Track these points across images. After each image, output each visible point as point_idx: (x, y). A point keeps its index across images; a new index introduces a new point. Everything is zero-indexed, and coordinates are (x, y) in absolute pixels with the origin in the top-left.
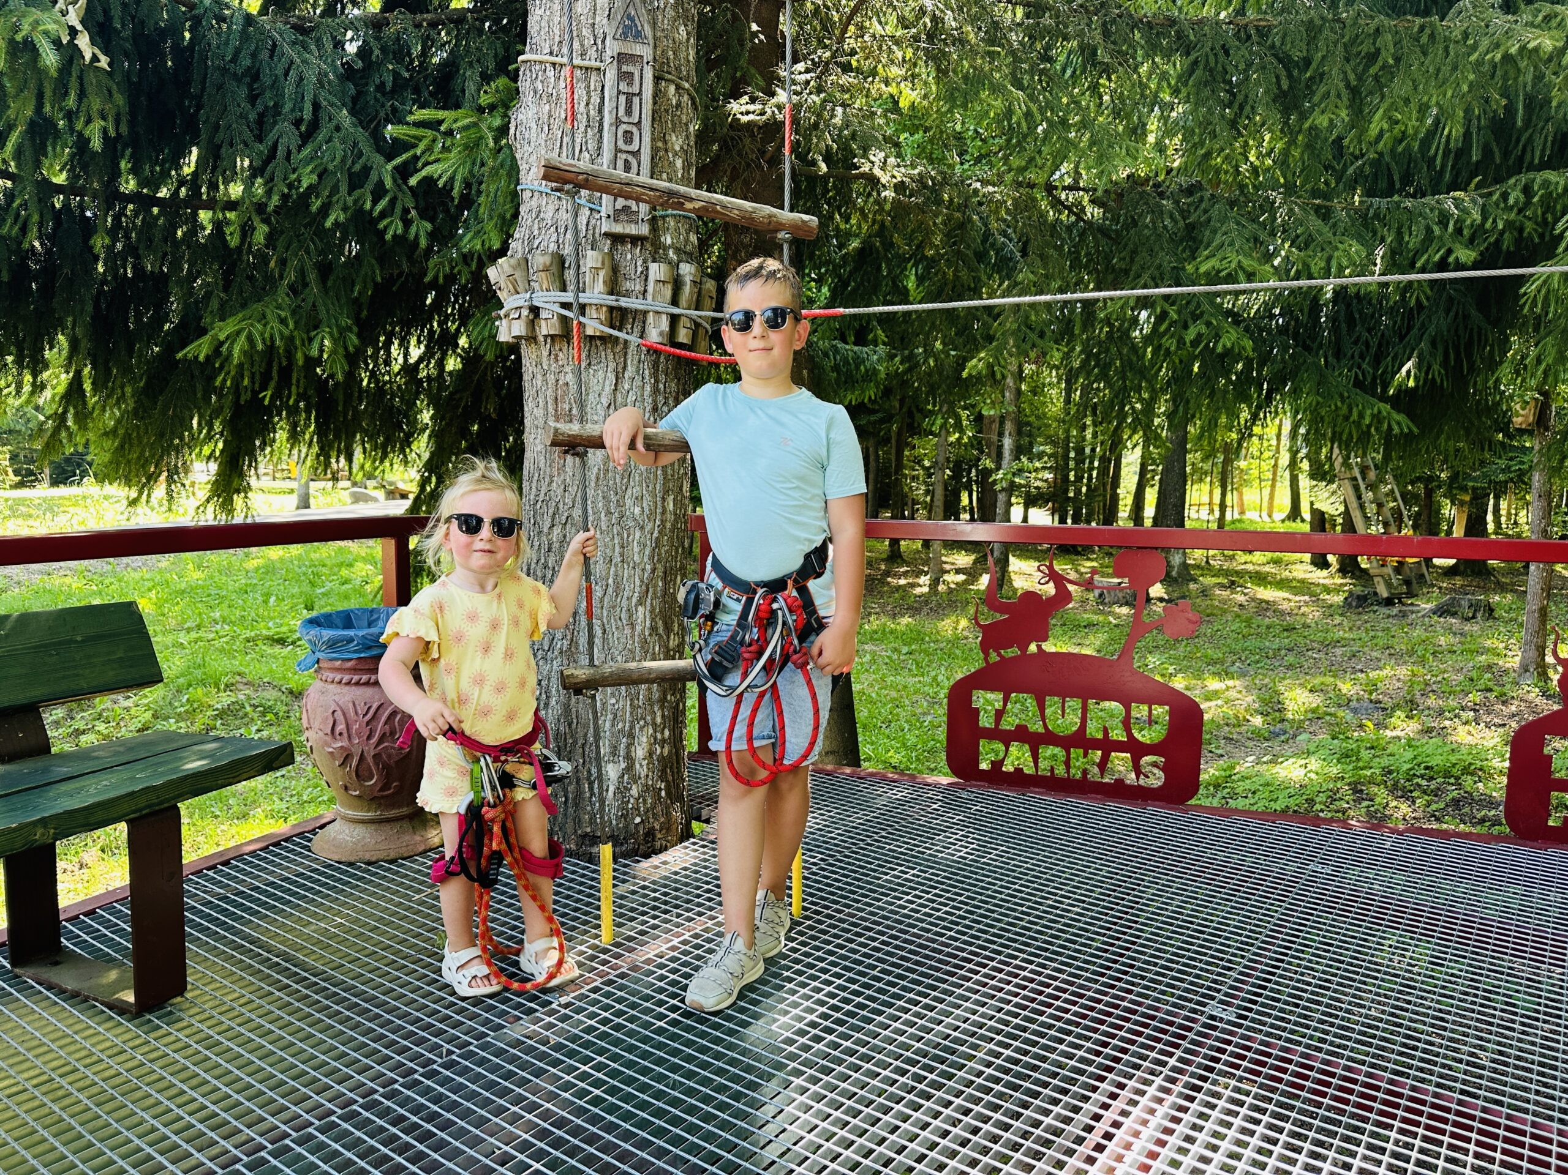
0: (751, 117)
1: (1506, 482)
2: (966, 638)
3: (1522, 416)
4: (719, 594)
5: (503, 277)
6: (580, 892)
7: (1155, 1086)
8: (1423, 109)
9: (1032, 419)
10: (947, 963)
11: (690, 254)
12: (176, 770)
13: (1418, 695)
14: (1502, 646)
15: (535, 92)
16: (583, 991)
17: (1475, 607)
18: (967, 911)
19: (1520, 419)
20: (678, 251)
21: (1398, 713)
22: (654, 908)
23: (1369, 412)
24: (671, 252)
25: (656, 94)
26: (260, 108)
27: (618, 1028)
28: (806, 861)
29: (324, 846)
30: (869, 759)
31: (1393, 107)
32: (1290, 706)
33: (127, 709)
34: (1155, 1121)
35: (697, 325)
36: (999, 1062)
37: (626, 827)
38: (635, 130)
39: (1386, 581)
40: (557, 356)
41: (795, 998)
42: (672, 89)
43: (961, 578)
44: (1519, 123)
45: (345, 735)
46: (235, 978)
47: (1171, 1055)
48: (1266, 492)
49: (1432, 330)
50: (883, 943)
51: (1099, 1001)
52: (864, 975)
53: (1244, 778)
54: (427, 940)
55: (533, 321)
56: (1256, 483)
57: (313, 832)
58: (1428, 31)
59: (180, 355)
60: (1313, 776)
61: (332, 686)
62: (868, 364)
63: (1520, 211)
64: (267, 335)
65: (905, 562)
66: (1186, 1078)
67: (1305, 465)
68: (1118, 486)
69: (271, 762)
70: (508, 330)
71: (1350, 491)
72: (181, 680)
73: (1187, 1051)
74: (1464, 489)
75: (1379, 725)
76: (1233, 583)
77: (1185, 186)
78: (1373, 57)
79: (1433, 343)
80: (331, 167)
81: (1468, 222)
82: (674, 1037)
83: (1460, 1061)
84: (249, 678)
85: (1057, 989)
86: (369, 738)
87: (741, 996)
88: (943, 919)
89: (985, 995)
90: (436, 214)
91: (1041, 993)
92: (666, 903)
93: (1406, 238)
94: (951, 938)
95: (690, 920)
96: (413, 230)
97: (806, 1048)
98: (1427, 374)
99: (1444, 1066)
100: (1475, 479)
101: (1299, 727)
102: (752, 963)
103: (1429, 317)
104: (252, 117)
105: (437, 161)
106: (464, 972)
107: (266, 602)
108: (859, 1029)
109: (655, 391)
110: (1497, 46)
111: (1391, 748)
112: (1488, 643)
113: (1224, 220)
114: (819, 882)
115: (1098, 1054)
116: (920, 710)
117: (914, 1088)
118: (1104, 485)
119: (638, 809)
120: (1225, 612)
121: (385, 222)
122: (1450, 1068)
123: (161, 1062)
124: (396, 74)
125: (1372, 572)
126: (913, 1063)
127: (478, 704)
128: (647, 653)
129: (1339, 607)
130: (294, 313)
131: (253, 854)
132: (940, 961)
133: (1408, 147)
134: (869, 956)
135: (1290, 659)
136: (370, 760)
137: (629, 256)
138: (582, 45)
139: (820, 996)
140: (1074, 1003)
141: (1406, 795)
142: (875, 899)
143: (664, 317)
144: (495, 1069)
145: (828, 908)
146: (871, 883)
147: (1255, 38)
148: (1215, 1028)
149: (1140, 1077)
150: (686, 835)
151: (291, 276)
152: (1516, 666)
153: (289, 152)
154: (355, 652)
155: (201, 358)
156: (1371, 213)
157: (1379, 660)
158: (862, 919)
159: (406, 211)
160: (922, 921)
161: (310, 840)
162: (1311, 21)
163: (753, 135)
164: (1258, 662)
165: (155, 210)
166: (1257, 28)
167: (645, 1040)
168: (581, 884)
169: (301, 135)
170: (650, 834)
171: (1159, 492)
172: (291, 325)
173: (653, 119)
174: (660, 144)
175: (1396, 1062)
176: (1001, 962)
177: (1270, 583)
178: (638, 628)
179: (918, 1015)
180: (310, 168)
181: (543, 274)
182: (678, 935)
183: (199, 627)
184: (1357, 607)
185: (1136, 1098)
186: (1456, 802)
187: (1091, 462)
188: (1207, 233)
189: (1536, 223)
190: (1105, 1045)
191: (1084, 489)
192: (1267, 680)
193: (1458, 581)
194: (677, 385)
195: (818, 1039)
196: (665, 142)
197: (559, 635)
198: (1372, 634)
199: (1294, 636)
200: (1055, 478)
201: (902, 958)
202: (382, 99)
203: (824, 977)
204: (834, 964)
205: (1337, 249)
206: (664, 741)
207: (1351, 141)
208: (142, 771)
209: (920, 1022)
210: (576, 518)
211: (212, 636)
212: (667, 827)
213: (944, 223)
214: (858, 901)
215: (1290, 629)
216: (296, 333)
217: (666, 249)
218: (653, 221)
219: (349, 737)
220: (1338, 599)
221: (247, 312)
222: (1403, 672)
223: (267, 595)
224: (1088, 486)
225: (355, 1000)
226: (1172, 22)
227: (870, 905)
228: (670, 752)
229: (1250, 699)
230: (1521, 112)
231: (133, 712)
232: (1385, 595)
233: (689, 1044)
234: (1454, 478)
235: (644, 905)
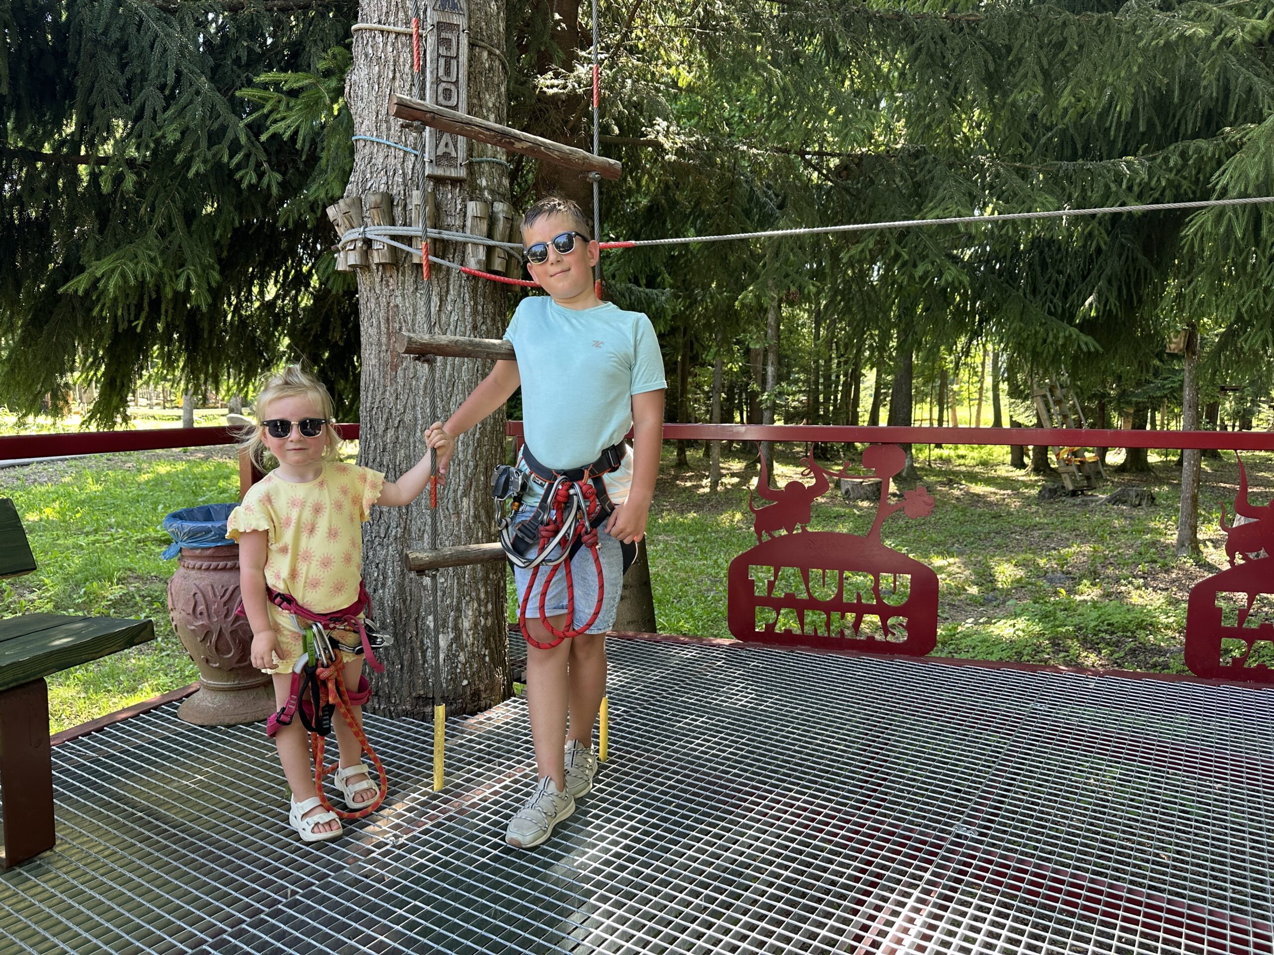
0: (555, 90)
1: (1162, 397)
2: (741, 528)
3: (1175, 344)
4: (526, 477)
5: (340, 215)
6: (414, 747)
7: (913, 898)
8: (1102, 87)
9: (789, 352)
10: (733, 797)
11: (503, 196)
12: (44, 646)
13: (1099, 568)
14: (1162, 526)
15: (366, 56)
16: (415, 833)
17: (1140, 496)
18: (748, 752)
19: (1173, 346)
20: (492, 192)
21: (1085, 581)
22: (479, 759)
23: (1061, 335)
24: (486, 193)
25: (471, 59)
26: (128, 74)
27: (446, 865)
28: (611, 713)
29: (188, 715)
30: (663, 628)
31: (1078, 85)
32: (1000, 578)
33: (33, 601)
34: (914, 930)
35: (510, 256)
36: (780, 882)
37: (455, 689)
38: (453, 88)
39: (1070, 477)
40: (388, 282)
41: (601, 832)
42: (485, 54)
43: (736, 480)
44: (1176, 100)
45: (205, 614)
46: (101, 832)
47: (926, 870)
48: (974, 409)
49: (1108, 271)
50: (678, 781)
51: (863, 826)
52: (661, 810)
53: (966, 636)
54: (278, 792)
55: (366, 252)
56: (966, 403)
57: (180, 700)
58: (1104, 24)
59: (61, 291)
60: (1021, 633)
61: (193, 572)
62: (657, 303)
63: (1178, 172)
64: (138, 273)
65: (691, 469)
66: (940, 890)
67: (1004, 386)
68: (858, 406)
69: (133, 638)
70: (345, 260)
71: (1042, 406)
72: (79, 576)
73: (939, 866)
74: (1129, 403)
75: (1070, 592)
76: (951, 480)
77: (912, 151)
78: (1061, 45)
79: (1109, 282)
80: (192, 125)
81: (1138, 180)
82: (496, 871)
83: (1147, 861)
84: (139, 572)
85: (826, 816)
86: (226, 616)
87: (555, 833)
88: (728, 759)
89: (766, 823)
90: (287, 168)
91: (813, 820)
92: (489, 753)
93: (1089, 194)
94: (735, 775)
95: (510, 767)
96: (265, 180)
97: (611, 876)
98: (1105, 306)
99: (1135, 866)
100: (1137, 395)
101: (1007, 594)
102: (564, 803)
103: (1105, 260)
104: (122, 81)
105: (283, 119)
106: (308, 819)
107: (155, 509)
108: (657, 858)
109: (475, 312)
110: (1160, 35)
111: (1080, 610)
112: (1152, 524)
113: (944, 179)
114: (622, 731)
115: (864, 871)
116: (704, 588)
117: (706, 908)
118: (847, 405)
119: (465, 673)
120: (945, 504)
121: (240, 173)
122: (1140, 867)
123: (27, 912)
124: (250, 50)
125: (1060, 470)
126: (706, 886)
127: (307, 577)
128: (471, 537)
129: (1035, 498)
130: (162, 253)
131: (124, 721)
132: (727, 795)
133: (1089, 120)
134: (666, 794)
135: (998, 540)
136: (227, 636)
137: (450, 196)
138: (407, 16)
139: (624, 830)
140: (842, 828)
141: (1094, 647)
142: (670, 744)
143: (481, 248)
144: (334, 906)
145: (630, 753)
146: (666, 730)
147: (966, 30)
148: (960, 845)
149: (900, 890)
150: (508, 694)
151: (159, 221)
152: (1175, 542)
153: (155, 112)
154: (213, 541)
155: (80, 293)
156: (1061, 174)
157: (1068, 540)
158: (659, 761)
159: (259, 165)
160: (710, 761)
161: (177, 708)
162: (1011, 16)
163: (557, 108)
164: (972, 543)
165: (39, 165)
166: (968, 22)
167: (470, 874)
168: (415, 739)
169: (166, 98)
170: (476, 694)
171: (890, 411)
172: (160, 264)
173: (469, 79)
174: (475, 101)
175: (1096, 865)
176: (778, 794)
177: (980, 481)
178: (463, 517)
179: (708, 843)
180: (174, 126)
181: (374, 211)
182: (500, 781)
183: (96, 531)
184: (1049, 498)
185: (898, 909)
186: (1133, 652)
187: (837, 387)
188: (932, 189)
189: (1191, 182)
190: (870, 863)
191: (831, 408)
192: (980, 558)
193: (1127, 477)
194: (494, 307)
195: (622, 868)
196: (480, 99)
197: (393, 524)
198: (1061, 519)
199: (1001, 522)
200: (808, 400)
201: (694, 794)
202: (238, 71)
203: (627, 813)
204: (636, 801)
205: (1035, 201)
206: (487, 613)
207: (1044, 115)
208: (12, 648)
209: (711, 849)
210: (408, 422)
211: (107, 538)
212: (491, 688)
213: (718, 182)
214: (656, 746)
215: (997, 516)
216: (164, 271)
217: (482, 190)
218: (470, 166)
219: (209, 616)
220: (1034, 492)
221: (120, 252)
222: (1087, 548)
223: (156, 504)
224: (835, 406)
225: (210, 848)
226: (899, 16)
227: (666, 749)
228: (493, 623)
229: (967, 572)
230: (1176, 93)
231: (36, 603)
232: (1071, 488)
233: (509, 876)
234: (1123, 394)
235: (470, 756)
